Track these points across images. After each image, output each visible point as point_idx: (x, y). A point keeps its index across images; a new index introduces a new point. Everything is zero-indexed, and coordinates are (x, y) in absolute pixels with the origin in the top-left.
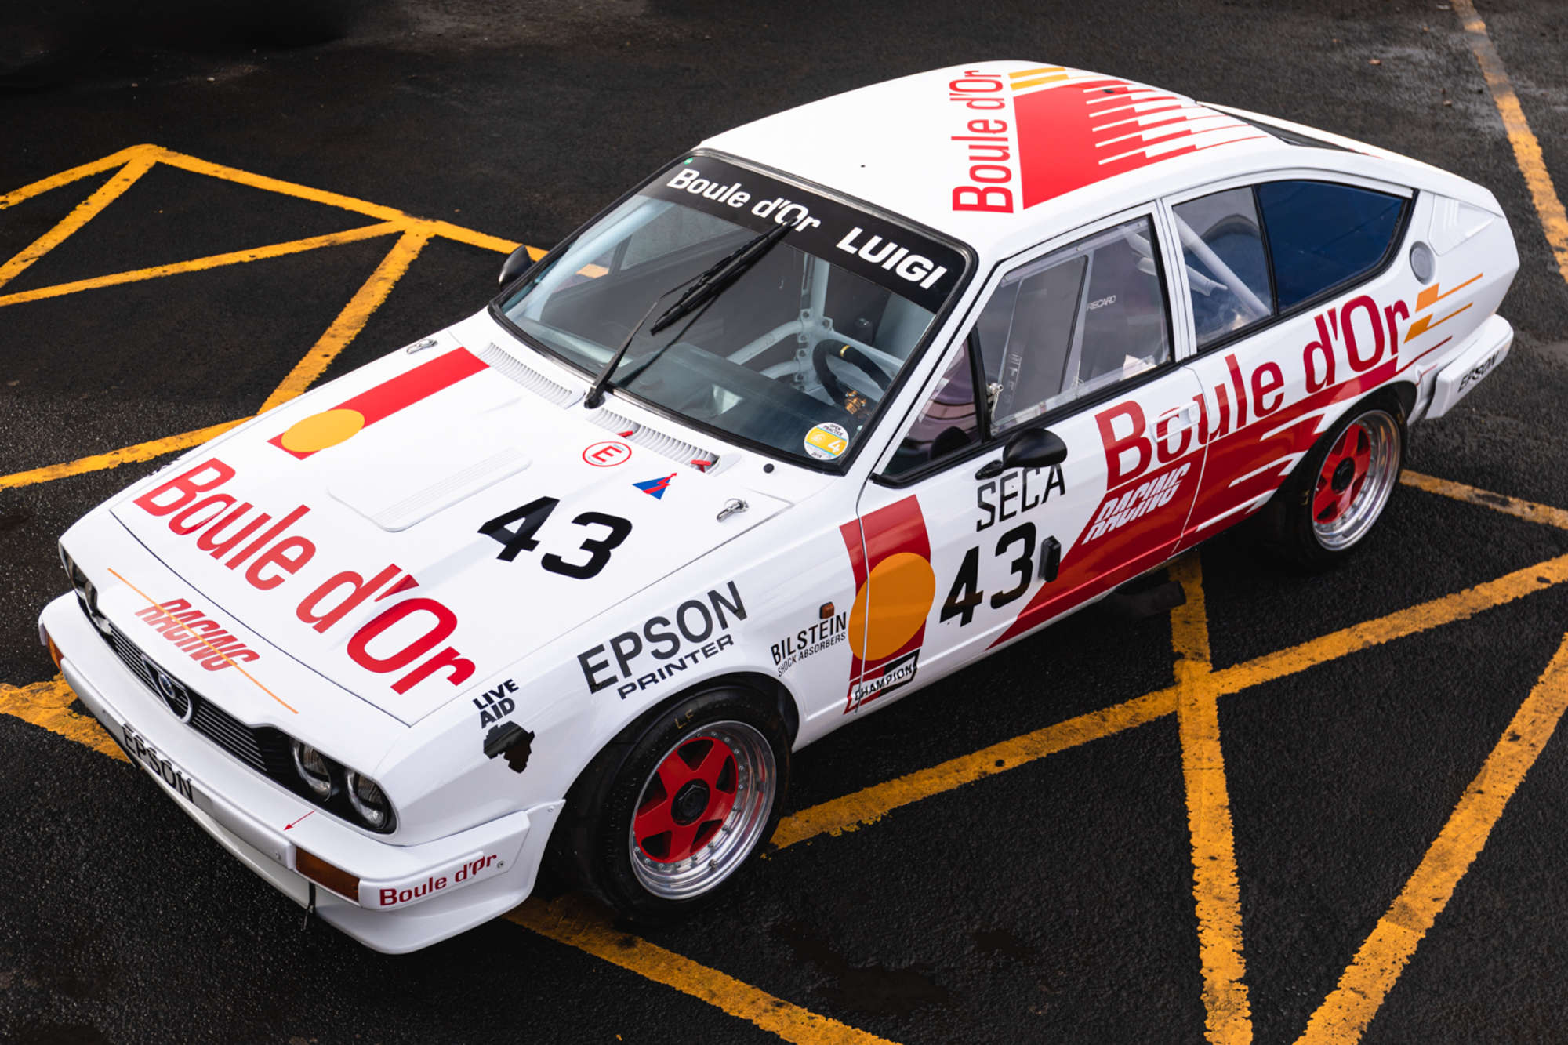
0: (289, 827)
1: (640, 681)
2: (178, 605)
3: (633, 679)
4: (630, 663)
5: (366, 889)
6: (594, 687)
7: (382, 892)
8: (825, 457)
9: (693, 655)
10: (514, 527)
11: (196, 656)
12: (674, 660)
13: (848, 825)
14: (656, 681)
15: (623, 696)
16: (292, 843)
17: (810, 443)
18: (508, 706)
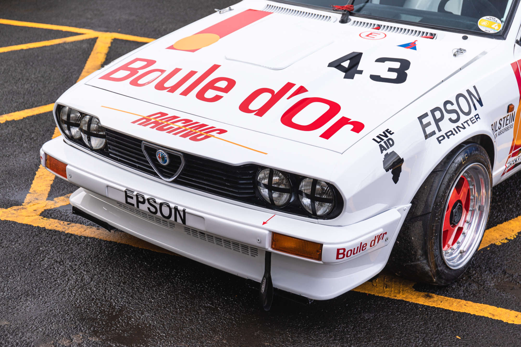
0: (264, 223)
1: (446, 134)
2: (159, 115)
3: (443, 133)
4: (440, 124)
5: (328, 249)
6: (427, 137)
7: (338, 250)
8: (492, 32)
9: (466, 122)
10: (346, 64)
11: (184, 136)
12: (459, 124)
13: (502, 240)
14: (454, 135)
15: (440, 142)
16: (270, 231)
17: (481, 26)
18: (391, 143)
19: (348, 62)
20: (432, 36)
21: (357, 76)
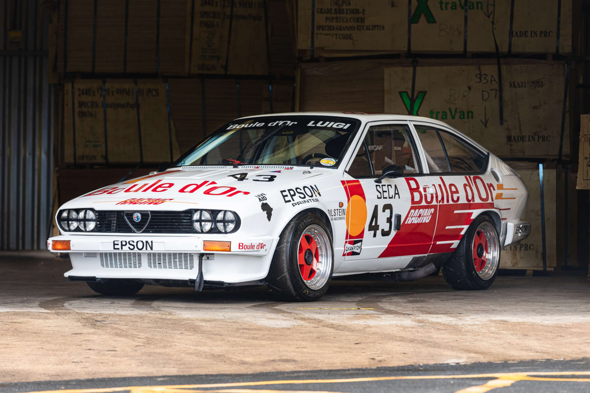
0: (198, 238)
1: (297, 203)
2: (132, 199)
3: (295, 202)
4: (293, 197)
5: (234, 243)
6: (286, 202)
7: (239, 244)
8: (329, 165)
9: (310, 200)
11: (149, 204)
14: (302, 204)
15: (294, 206)
16: (202, 240)
17: (323, 163)
18: (265, 199)
19: (239, 175)
20: (291, 168)
21: (244, 180)
